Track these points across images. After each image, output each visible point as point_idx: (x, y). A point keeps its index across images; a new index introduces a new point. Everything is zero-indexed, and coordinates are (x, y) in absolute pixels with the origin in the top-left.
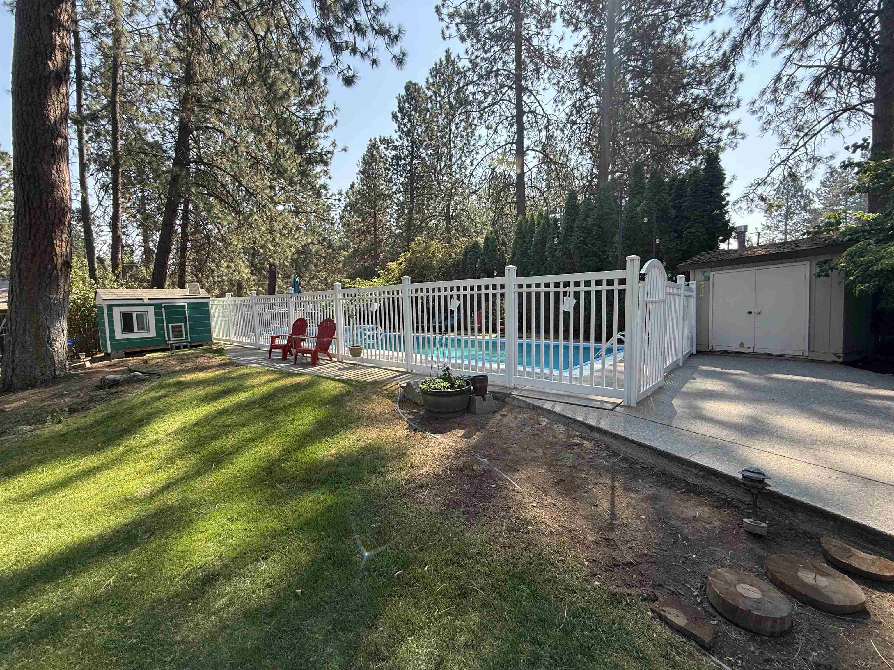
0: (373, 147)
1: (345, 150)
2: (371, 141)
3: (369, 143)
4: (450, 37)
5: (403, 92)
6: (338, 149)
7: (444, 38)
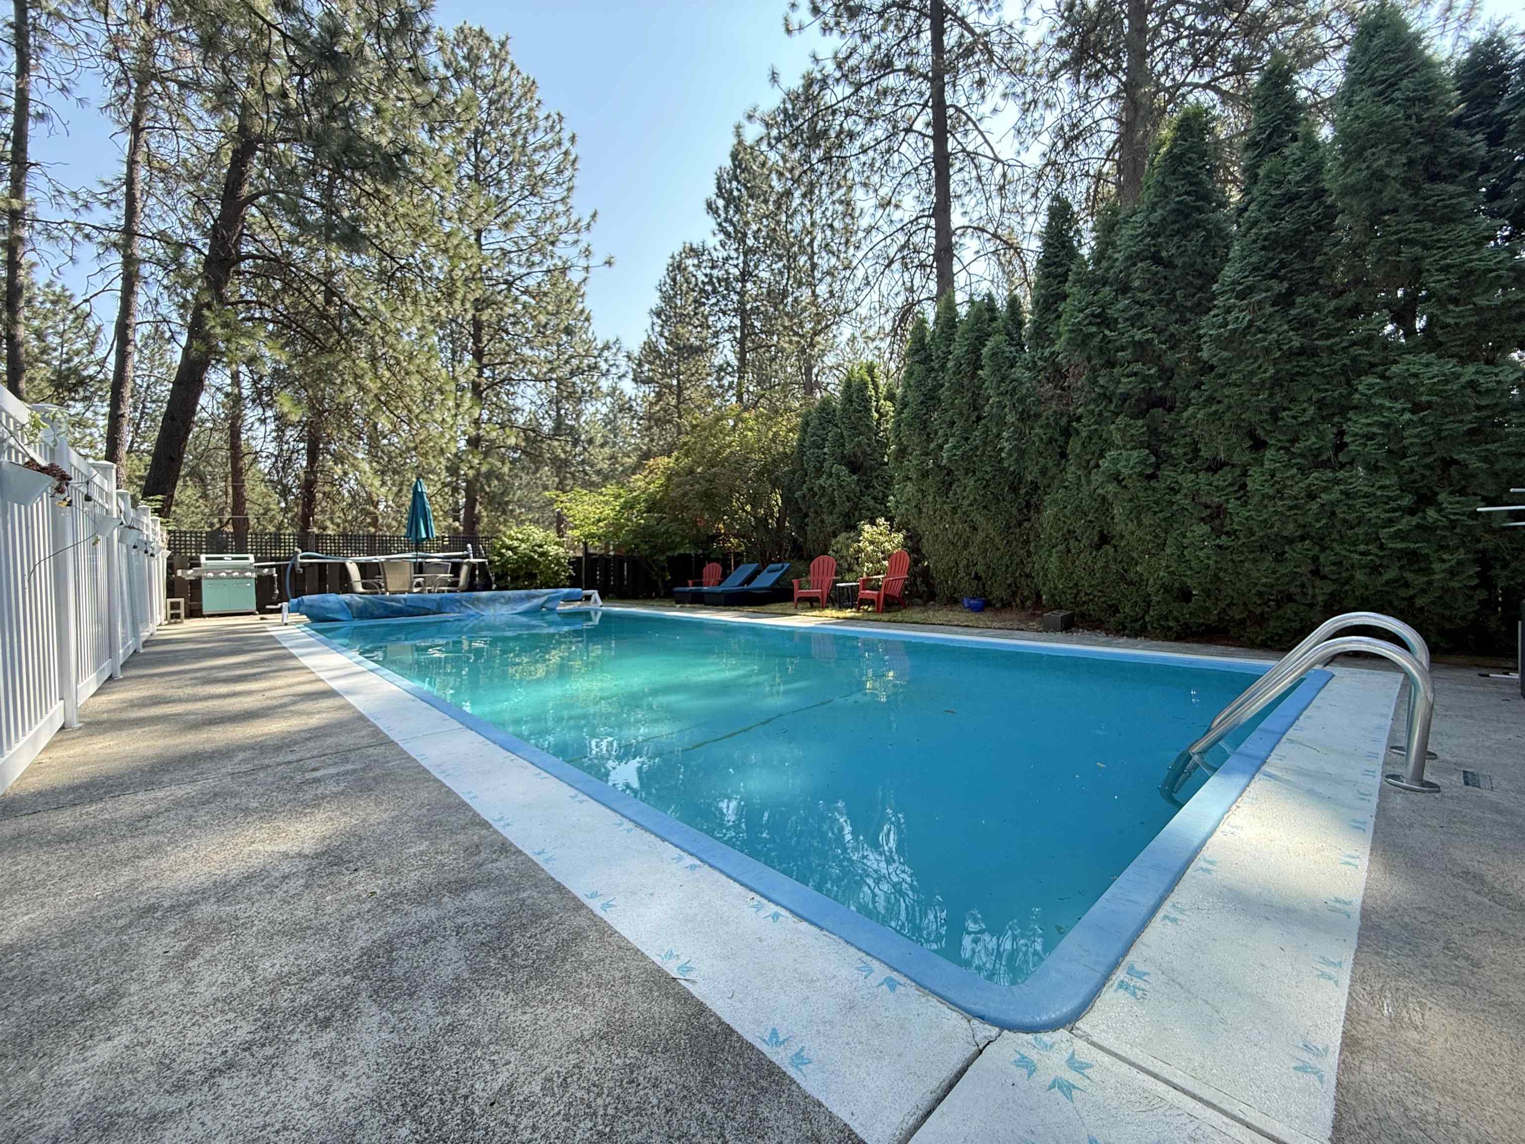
0: (677, 267)
1: (609, 263)
2: (673, 257)
3: (670, 261)
4: (801, 28)
5: (728, 163)
6: (596, 260)
7: (789, 31)
